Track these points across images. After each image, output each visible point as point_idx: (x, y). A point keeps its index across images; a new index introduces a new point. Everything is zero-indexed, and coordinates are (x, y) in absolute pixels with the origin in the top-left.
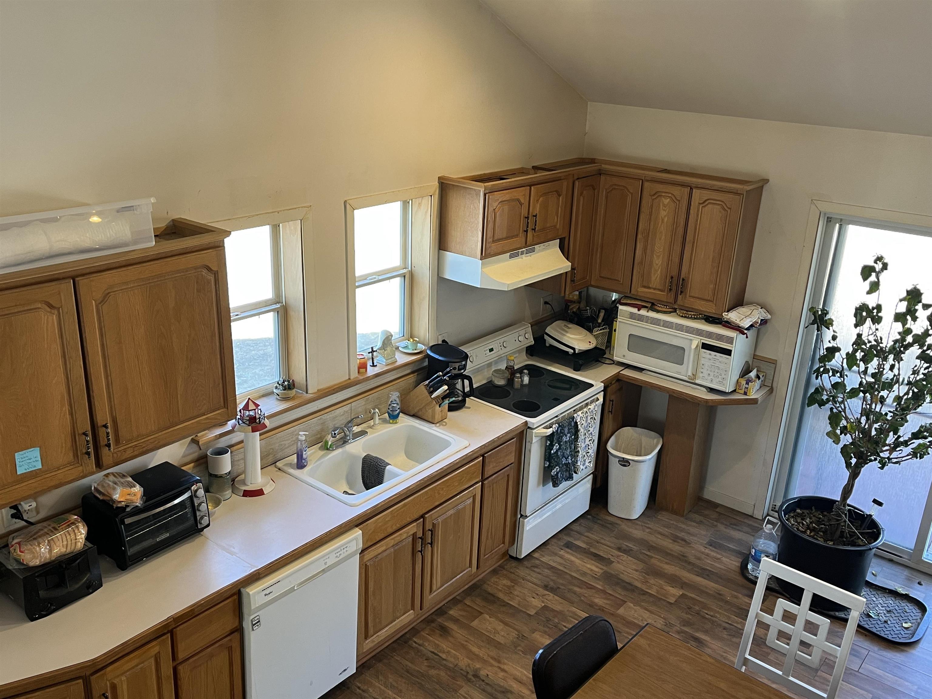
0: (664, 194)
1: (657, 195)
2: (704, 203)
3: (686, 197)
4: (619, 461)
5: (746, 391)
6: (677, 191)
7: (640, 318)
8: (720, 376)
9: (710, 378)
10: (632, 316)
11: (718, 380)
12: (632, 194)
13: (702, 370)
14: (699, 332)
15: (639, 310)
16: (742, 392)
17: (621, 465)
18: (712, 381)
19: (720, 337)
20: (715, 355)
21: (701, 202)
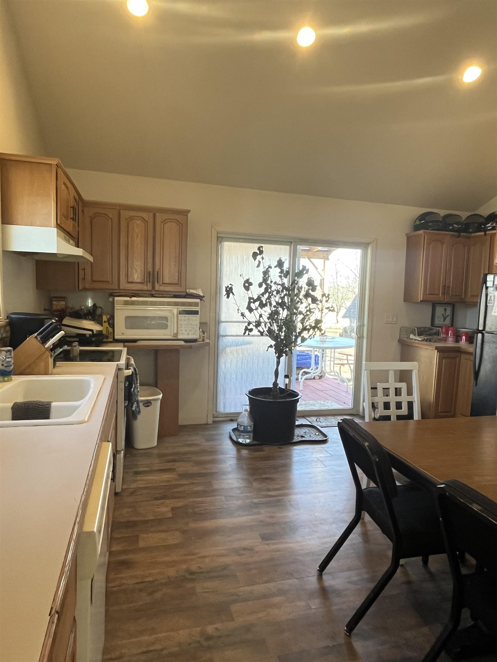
0: (135, 218)
1: (132, 218)
2: (164, 222)
3: (151, 220)
4: (143, 404)
5: (203, 338)
6: (145, 215)
7: (133, 303)
8: (193, 330)
9: (187, 333)
10: (126, 303)
11: (192, 332)
12: (111, 219)
13: (181, 329)
14: (176, 304)
15: (131, 298)
16: (201, 340)
17: (145, 406)
18: (188, 334)
19: (190, 304)
20: (189, 317)
21: (163, 221)
